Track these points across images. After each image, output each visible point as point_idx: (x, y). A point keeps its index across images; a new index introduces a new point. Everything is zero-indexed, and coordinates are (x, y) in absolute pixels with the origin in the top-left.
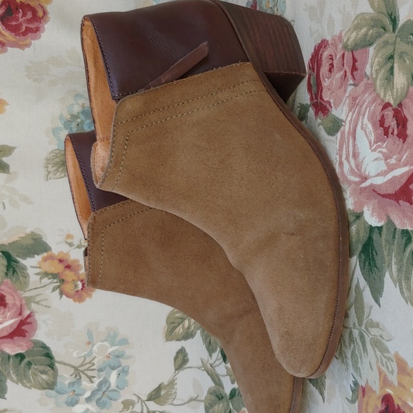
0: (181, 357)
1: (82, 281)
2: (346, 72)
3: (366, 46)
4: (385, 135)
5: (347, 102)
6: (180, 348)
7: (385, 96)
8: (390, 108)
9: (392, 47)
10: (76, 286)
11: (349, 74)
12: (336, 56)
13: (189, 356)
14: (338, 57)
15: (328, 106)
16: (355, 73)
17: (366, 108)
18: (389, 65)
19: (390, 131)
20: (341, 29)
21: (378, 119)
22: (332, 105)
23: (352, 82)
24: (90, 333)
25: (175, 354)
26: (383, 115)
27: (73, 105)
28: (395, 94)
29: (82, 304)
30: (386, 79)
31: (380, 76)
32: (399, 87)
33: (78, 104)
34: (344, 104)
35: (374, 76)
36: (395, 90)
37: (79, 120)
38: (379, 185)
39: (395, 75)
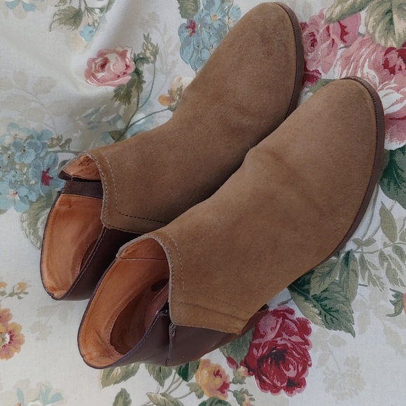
0: (121, 400)
1: (10, 333)
2: (333, 40)
3: (355, 12)
4: (391, 73)
5: (339, 63)
6: (119, 390)
7: (386, 43)
8: (394, 51)
9: (389, 4)
10: (4, 340)
11: (337, 40)
12: (318, 32)
13: (131, 397)
14: (321, 31)
15: (315, 74)
16: (345, 37)
17: (365, 60)
18: (388, 18)
19: (397, 68)
20: (321, 8)
21: (381, 64)
22: (321, 72)
23: (342, 45)
24: (20, 394)
25: (113, 400)
26: (387, 59)
27: (5, 135)
28: (397, 38)
29: (10, 360)
30: (386, 29)
31: (378, 29)
32: (401, 31)
33: (10, 134)
34: (335, 66)
35: (371, 31)
36: (397, 35)
37: (10, 152)
38: (397, 112)
39: (395, 23)
